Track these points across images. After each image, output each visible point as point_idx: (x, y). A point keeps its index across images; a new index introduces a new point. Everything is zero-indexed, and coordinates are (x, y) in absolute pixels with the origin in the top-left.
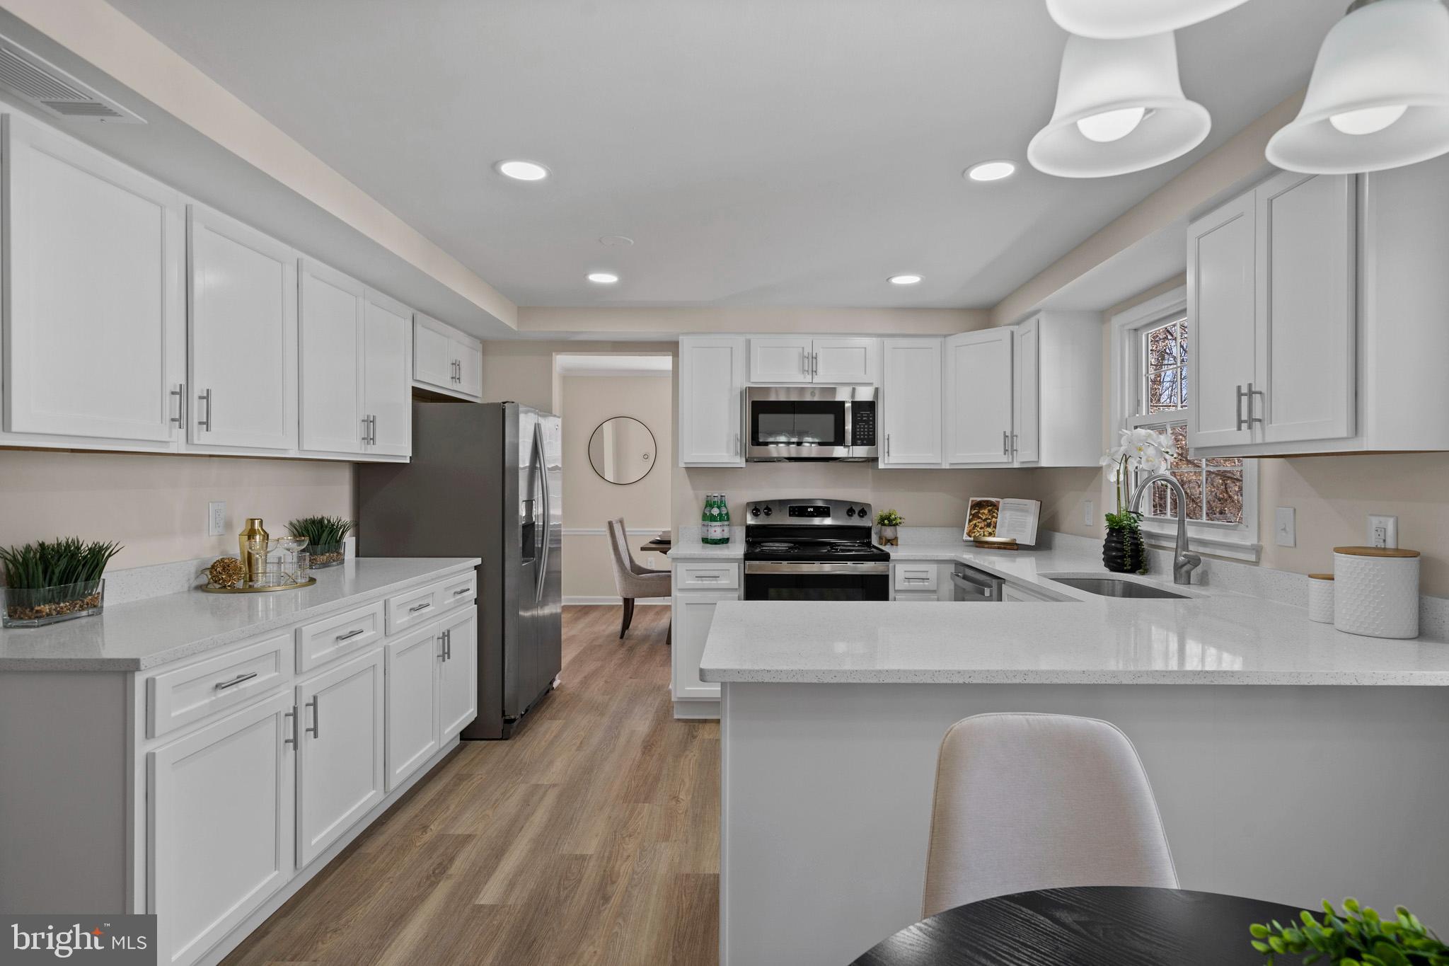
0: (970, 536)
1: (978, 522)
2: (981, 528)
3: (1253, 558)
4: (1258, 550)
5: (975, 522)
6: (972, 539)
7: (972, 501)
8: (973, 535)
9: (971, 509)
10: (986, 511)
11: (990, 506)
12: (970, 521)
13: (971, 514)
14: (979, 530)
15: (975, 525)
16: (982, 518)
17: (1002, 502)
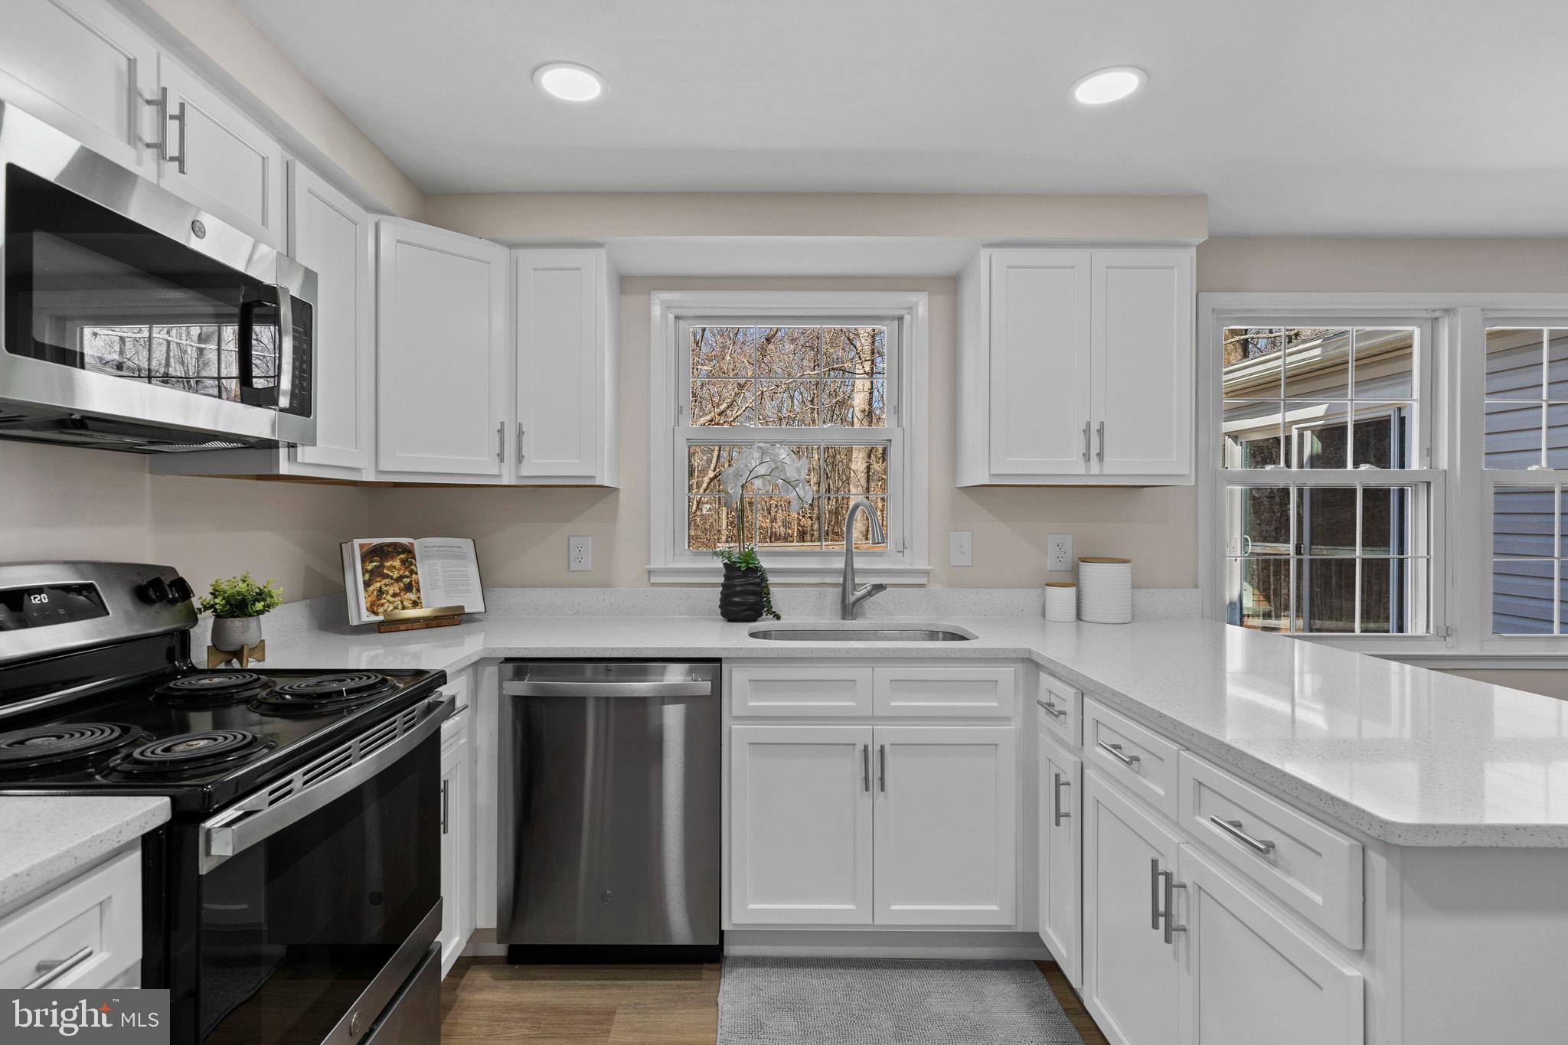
0: (376, 614)
1: (386, 585)
2: (394, 595)
3: (924, 581)
4: (929, 573)
5: (378, 585)
6: (381, 618)
7: (362, 546)
8: (381, 610)
9: (363, 562)
10: (397, 563)
11: (403, 553)
12: (367, 584)
13: (365, 571)
14: (392, 599)
15: (380, 592)
16: (391, 578)
17: (419, 545)
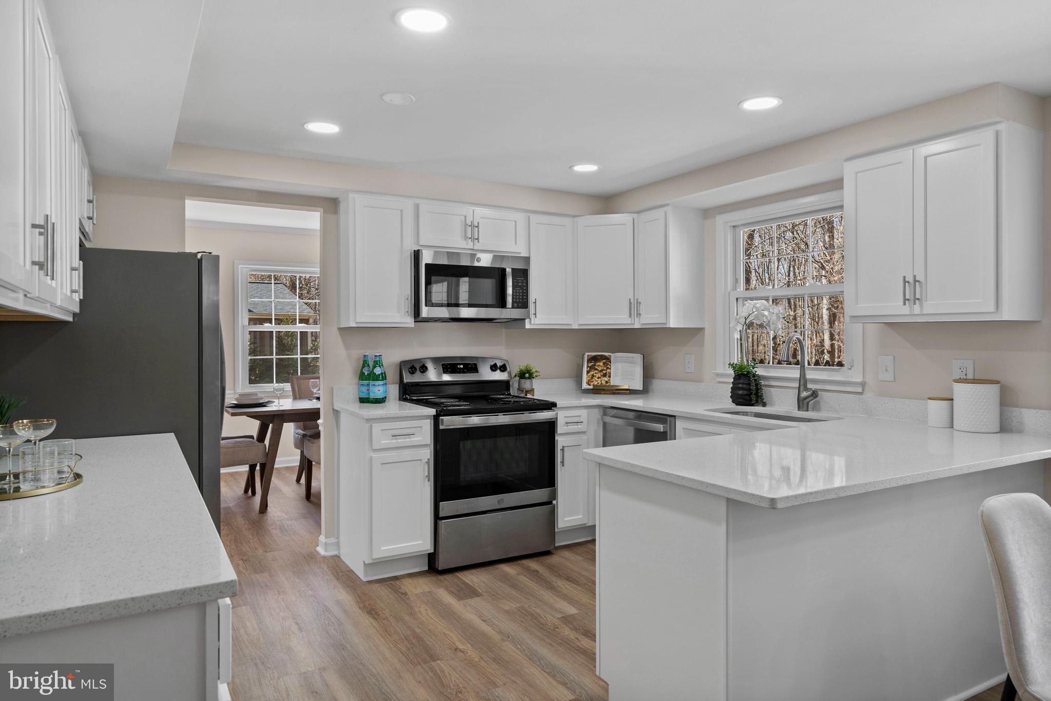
0: (590, 385)
1: (595, 373)
2: (598, 378)
3: (860, 390)
4: (863, 384)
5: (592, 373)
6: (591, 387)
7: (588, 356)
8: (592, 384)
9: (588, 362)
10: (601, 364)
11: (604, 359)
12: (588, 372)
13: (588, 367)
14: (597, 379)
15: (593, 376)
16: (598, 370)
17: (613, 356)
